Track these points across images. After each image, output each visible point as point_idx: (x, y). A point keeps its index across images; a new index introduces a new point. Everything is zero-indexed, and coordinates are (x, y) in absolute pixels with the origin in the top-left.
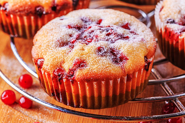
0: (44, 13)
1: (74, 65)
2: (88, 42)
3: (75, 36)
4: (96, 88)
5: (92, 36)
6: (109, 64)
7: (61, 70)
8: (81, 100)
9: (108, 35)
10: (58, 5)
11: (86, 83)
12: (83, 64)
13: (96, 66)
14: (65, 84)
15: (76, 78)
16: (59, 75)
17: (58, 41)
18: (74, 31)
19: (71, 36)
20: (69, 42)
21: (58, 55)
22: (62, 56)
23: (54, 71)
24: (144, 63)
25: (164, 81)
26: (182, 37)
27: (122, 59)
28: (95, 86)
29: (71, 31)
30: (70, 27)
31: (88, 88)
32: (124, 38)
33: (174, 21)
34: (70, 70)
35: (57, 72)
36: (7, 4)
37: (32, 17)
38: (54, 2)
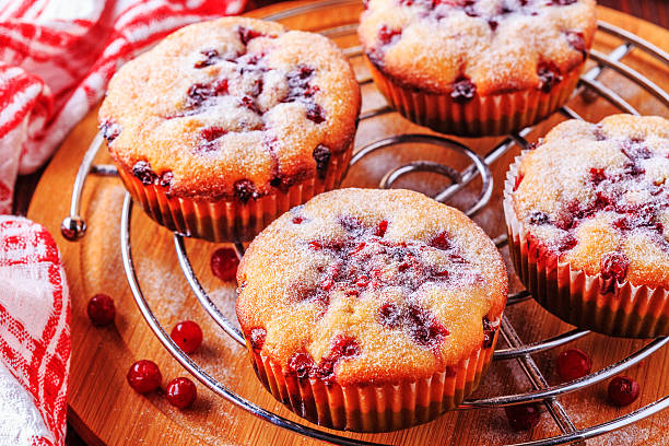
0: (255, 195)
1: (334, 350)
2: (360, 285)
3: (330, 272)
5: (367, 268)
6: (407, 345)
7: (304, 358)
8: (348, 418)
9: (403, 269)
10: (284, 176)
11: (360, 390)
12: (351, 348)
13: (380, 353)
14: (313, 389)
15: (338, 380)
16: (302, 371)
17: (295, 286)
18: (327, 258)
19: (320, 270)
20: (317, 286)
21: (297, 324)
22: (306, 327)
23: (290, 361)
24: (482, 336)
25: (526, 352)
26: (564, 264)
27: (436, 331)
28: (380, 395)
29: (320, 257)
30: (317, 245)
31: (363, 398)
32: (439, 275)
33: (546, 218)
34: (324, 361)
35: (296, 363)
36: (169, 174)
37: (228, 204)
38: (276, 168)
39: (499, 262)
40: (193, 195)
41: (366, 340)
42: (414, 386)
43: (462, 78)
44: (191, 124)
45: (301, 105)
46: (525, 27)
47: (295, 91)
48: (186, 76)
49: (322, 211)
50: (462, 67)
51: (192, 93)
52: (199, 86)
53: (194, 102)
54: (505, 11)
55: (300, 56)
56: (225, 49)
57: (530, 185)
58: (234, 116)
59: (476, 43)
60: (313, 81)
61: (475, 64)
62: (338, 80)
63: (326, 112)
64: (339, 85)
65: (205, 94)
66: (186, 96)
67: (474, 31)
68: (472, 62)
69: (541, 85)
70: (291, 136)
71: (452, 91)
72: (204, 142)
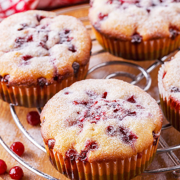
0: (47, 84)
1: (86, 146)
2: (97, 119)
3: (82, 114)
4: (108, 167)
5: (99, 112)
6: (119, 143)
7: (73, 151)
8: (93, 178)
9: (116, 111)
10: (60, 75)
12: (94, 145)
14: (77, 165)
15: (89, 160)
16: (72, 157)
17: (67, 120)
18: (81, 108)
19: (78, 113)
20: (77, 120)
21: (69, 136)
22: (73, 137)
23: (66, 153)
25: (171, 150)
29: (78, 108)
31: (100, 168)
32: (132, 113)
33: (178, 89)
34: (82, 152)
35: (69, 153)
36: (8, 76)
37: (35, 89)
38: (56, 72)
39: (158, 108)
40: (19, 85)
41: (101, 142)
42: (123, 162)
43: (136, 33)
44: (17, 54)
45: (66, 45)
46: (163, 11)
47: (63, 39)
48: (13, 34)
49: (78, 89)
50: (136, 29)
51: (17, 41)
52: (20, 38)
53: (18, 44)
54: (153, 5)
55: (64, 25)
56: (31, 23)
57: (170, 75)
58: (36, 50)
59: (141, 18)
60: (70, 35)
61: (142, 27)
62: (81, 34)
63: (77, 48)
64: (82, 36)
65: (23, 42)
66: (14, 42)
67: (141, 13)
68: (140, 26)
69: (171, 36)
70: (62, 58)
71: (131, 39)
72: (23, 61)
